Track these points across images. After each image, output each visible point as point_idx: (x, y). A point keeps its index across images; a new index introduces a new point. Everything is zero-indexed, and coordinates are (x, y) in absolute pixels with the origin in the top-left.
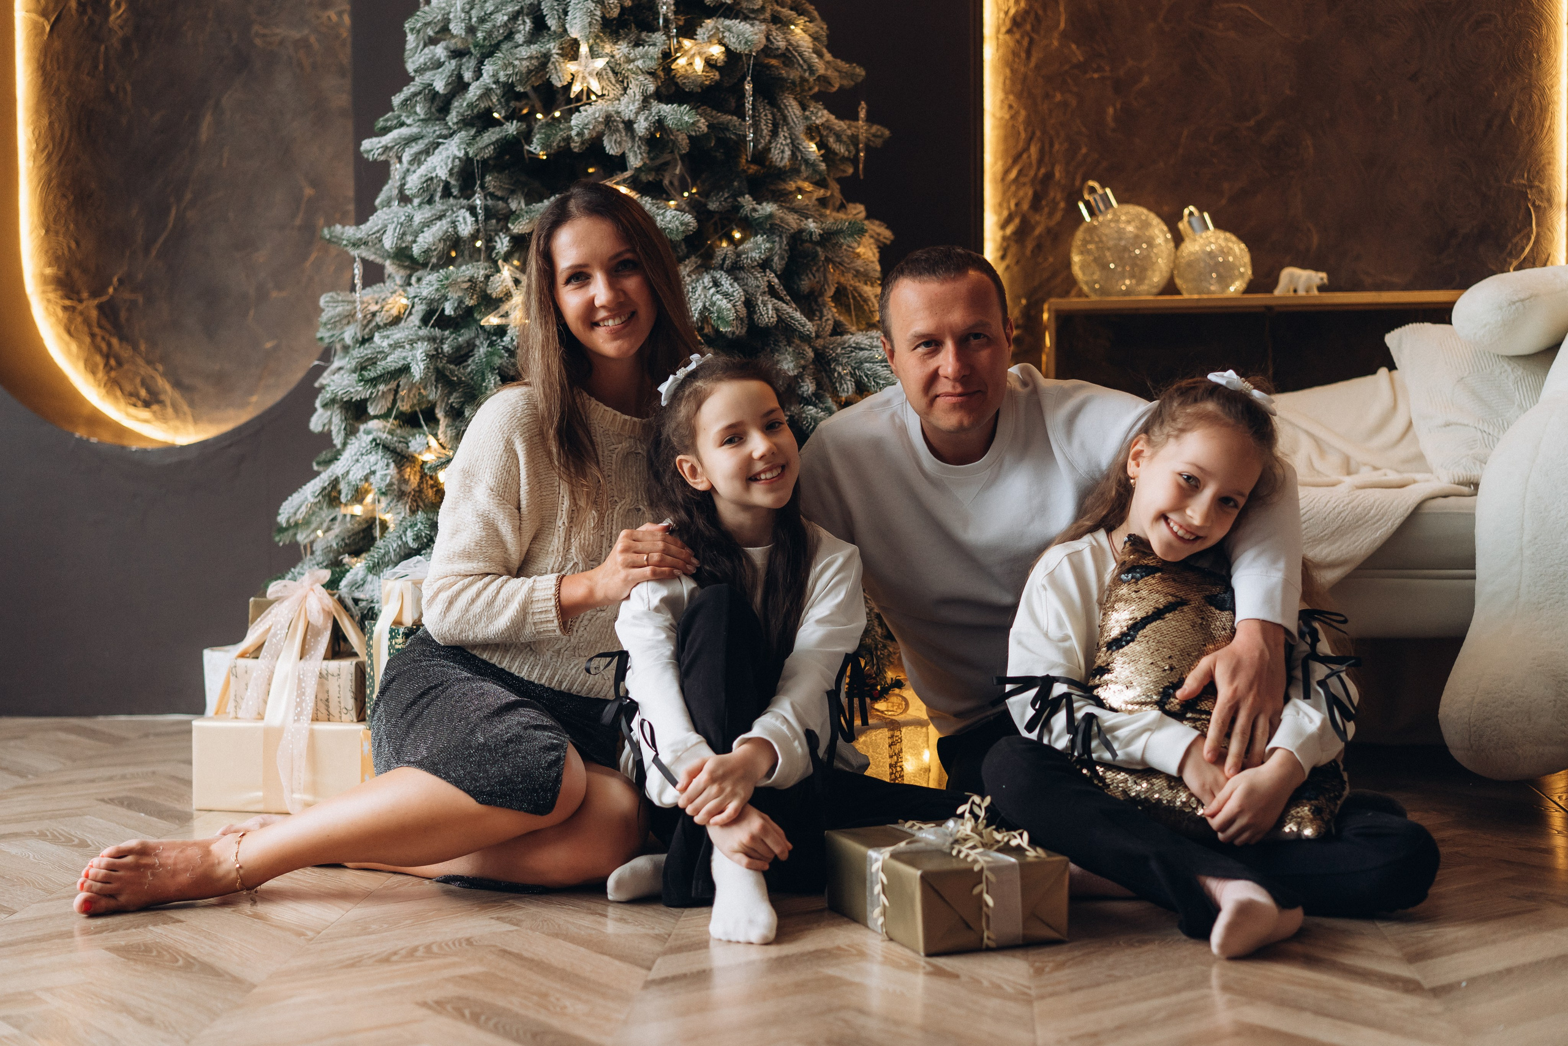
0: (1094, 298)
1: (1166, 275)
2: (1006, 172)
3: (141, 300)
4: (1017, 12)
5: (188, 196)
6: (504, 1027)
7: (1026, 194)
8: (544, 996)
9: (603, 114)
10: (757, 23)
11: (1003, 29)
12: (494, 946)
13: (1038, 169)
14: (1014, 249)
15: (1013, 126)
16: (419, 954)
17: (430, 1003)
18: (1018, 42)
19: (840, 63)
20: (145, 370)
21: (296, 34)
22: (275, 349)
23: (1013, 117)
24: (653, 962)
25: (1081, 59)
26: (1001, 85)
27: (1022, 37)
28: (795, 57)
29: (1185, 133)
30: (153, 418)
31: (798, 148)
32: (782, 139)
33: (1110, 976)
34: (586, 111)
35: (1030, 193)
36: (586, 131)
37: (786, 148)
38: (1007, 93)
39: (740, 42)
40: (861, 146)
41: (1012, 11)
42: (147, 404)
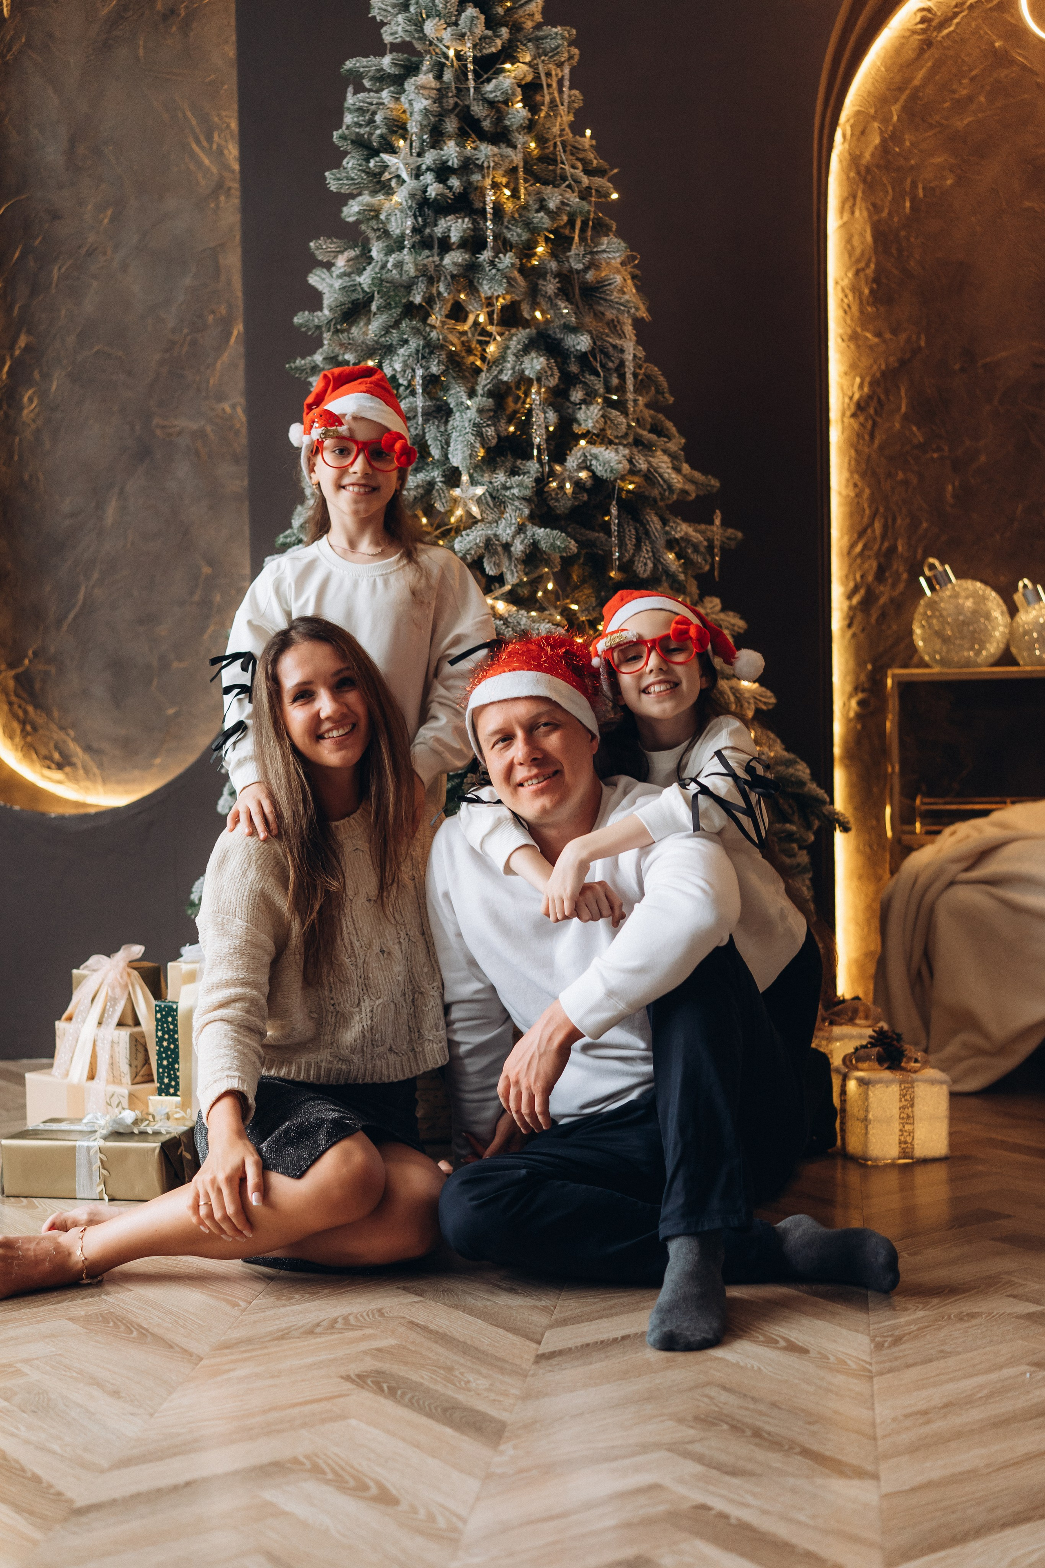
0: (936, 669)
1: (1002, 646)
2: (852, 546)
3: (53, 670)
4: (861, 397)
5: (96, 575)
6: (418, 1401)
7: (871, 567)
8: (450, 1369)
9: (483, 539)
10: (621, 448)
11: (848, 413)
12: (404, 1318)
13: (882, 543)
14: (859, 618)
15: (858, 503)
16: (338, 1325)
17: (353, 1376)
18: (862, 425)
19: (697, 475)
20: (58, 735)
21: (194, 426)
22: (177, 715)
23: (858, 495)
24: (543, 1335)
25: (921, 440)
26: (846, 465)
27: (866, 420)
28: (656, 477)
29: (1020, 507)
30: (66, 780)
31: (659, 560)
32: (646, 552)
33: (942, 1351)
34: (468, 535)
35: (875, 565)
36: (468, 557)
37: (649, 562)
38: (851, 472)
39: (606, 471)
40: (716, 550)
41: (857, 396)
42: (60, 767)
